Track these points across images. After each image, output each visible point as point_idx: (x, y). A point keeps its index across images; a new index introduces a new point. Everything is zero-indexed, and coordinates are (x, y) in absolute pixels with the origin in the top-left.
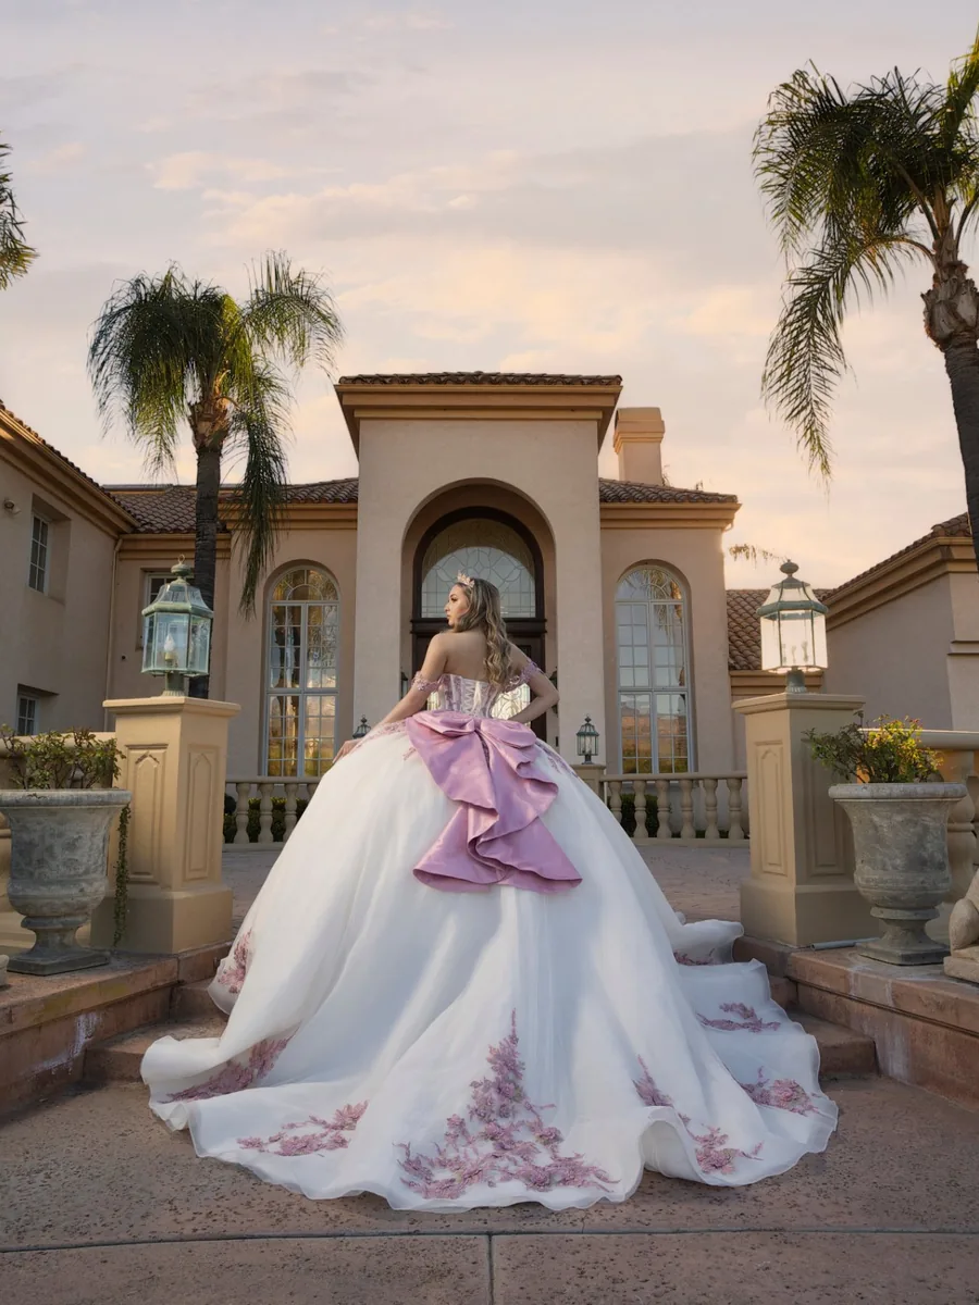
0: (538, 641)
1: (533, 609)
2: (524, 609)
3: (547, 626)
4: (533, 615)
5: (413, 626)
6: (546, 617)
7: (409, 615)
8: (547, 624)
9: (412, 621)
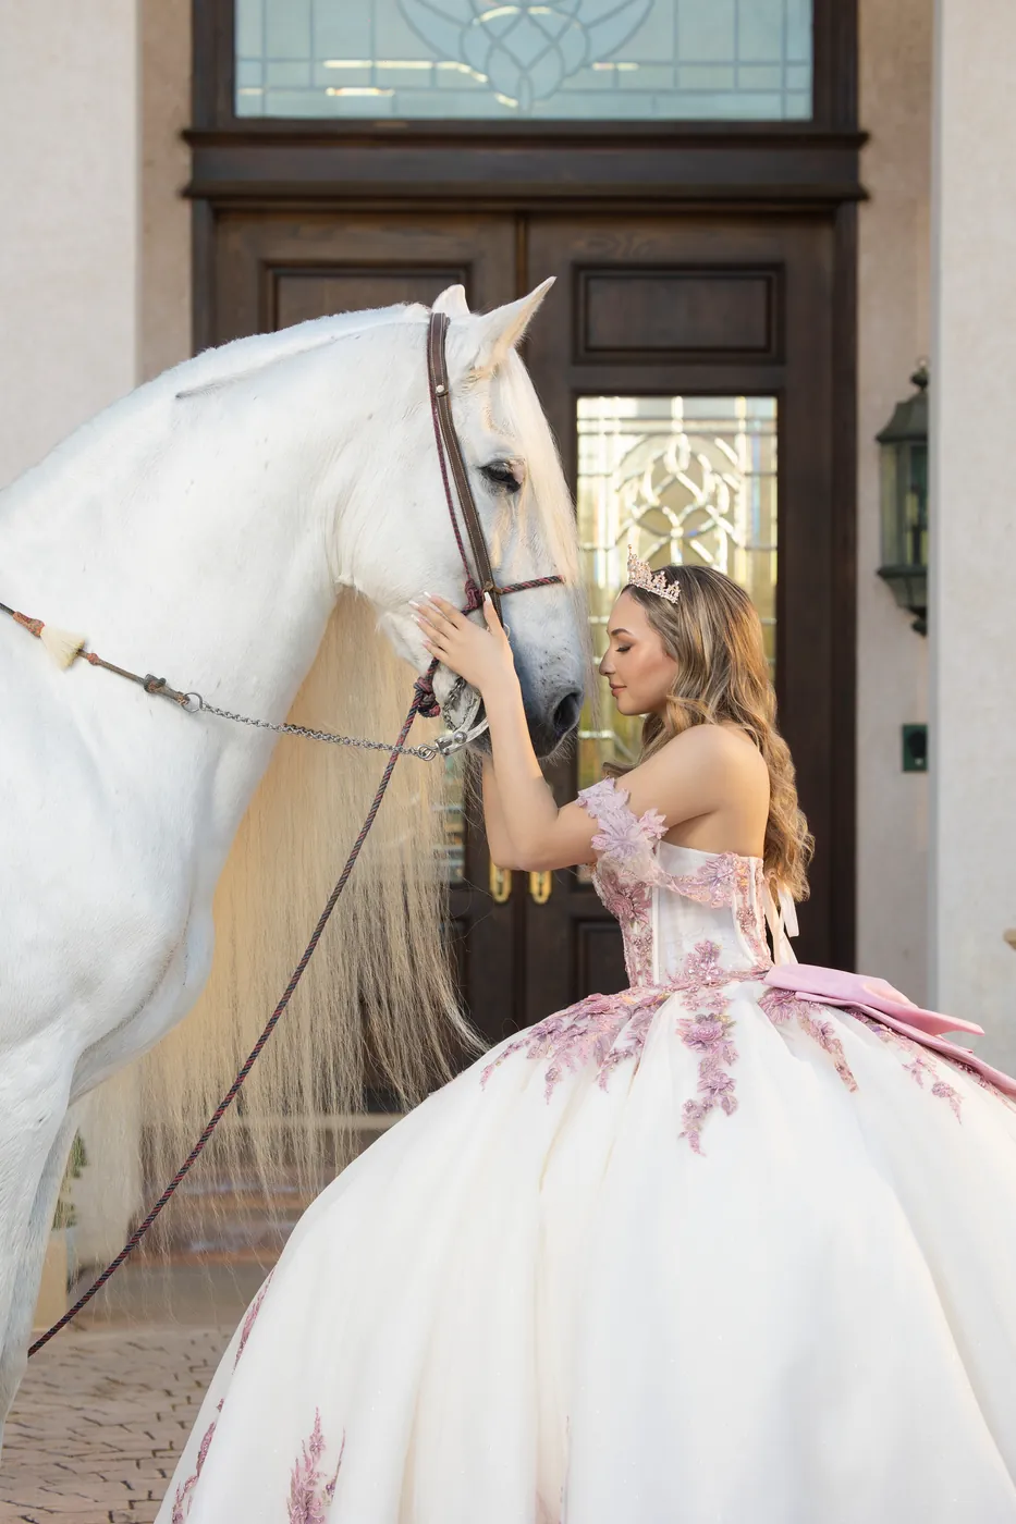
0: (824, 238)
1: (802, 77)
2: (748, 78)
3: (873, 169)
4: (799, 108)
5: (197, 164)
6: (866, 120)
7: (178, 108)
8: (868, 157)
9: (190, 137)
